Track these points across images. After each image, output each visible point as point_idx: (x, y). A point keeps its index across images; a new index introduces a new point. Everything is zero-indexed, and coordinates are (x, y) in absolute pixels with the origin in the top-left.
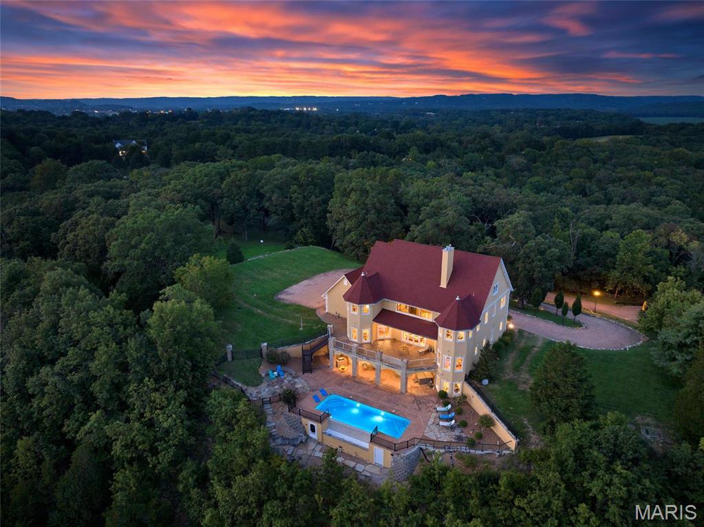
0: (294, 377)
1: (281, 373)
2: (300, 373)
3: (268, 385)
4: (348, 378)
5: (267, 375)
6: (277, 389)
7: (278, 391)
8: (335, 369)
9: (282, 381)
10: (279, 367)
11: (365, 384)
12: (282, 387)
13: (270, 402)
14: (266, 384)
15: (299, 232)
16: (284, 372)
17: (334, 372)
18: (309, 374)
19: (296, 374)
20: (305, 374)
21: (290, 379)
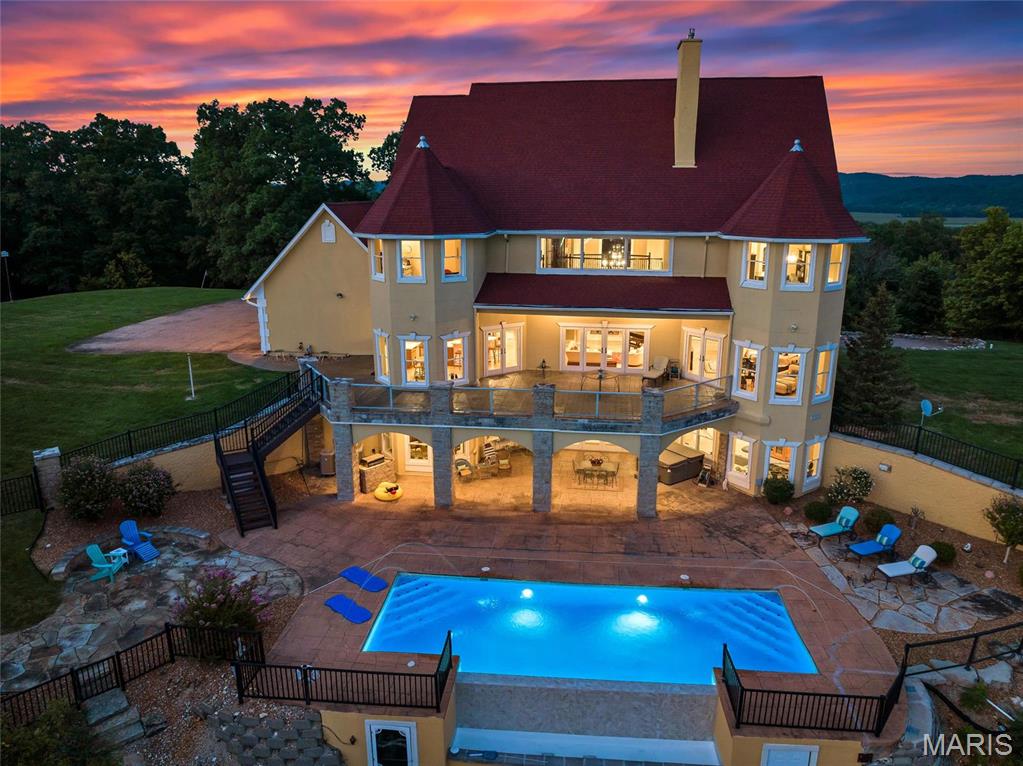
0: (207, 554)
1: (145, 550)
2: (231, 537)
3: (93, 608)
4: (422, 513)
5: (81, 566)
6: (143, 611)
7: (150, 618)
8: (359, 499)
9: (158, 577)
10: (129, 527)
11: (503, 520)
12: (162, 600)
13: (120, 677)
14: (81, 604)
15: (111, 266)
16: (158, 543)
17: (361, 510)
18: (267, 532)
19: (210, 540)
20: (252, 536)
21: (192, 561)
